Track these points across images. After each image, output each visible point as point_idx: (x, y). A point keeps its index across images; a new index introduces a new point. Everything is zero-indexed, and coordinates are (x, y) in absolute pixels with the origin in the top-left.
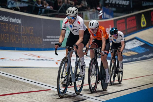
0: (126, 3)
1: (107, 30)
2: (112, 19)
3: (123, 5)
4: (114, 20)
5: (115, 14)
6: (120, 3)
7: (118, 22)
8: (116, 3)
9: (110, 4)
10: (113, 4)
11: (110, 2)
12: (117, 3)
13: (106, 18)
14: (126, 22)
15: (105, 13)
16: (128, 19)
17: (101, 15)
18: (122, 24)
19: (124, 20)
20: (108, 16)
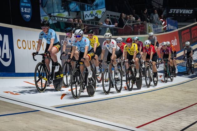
0: (190, 12)
1: (173, 42)
2: (177, 30)
3: (187, 14)
4: (179, 31)
5: (179, 24)
6: (183, 13)
7: (183, 33)
8: (179, 12)
9: (174, 14)
10: (177, 14)
11: (174, 12)
12: (181, 12)
13: (171, 30)
14: (190, 32)
15: (169, 24)
16: (192, 29)
17: (166, 27)
18: (187, 34)
19: (188, 30)
20: (172, 27)
